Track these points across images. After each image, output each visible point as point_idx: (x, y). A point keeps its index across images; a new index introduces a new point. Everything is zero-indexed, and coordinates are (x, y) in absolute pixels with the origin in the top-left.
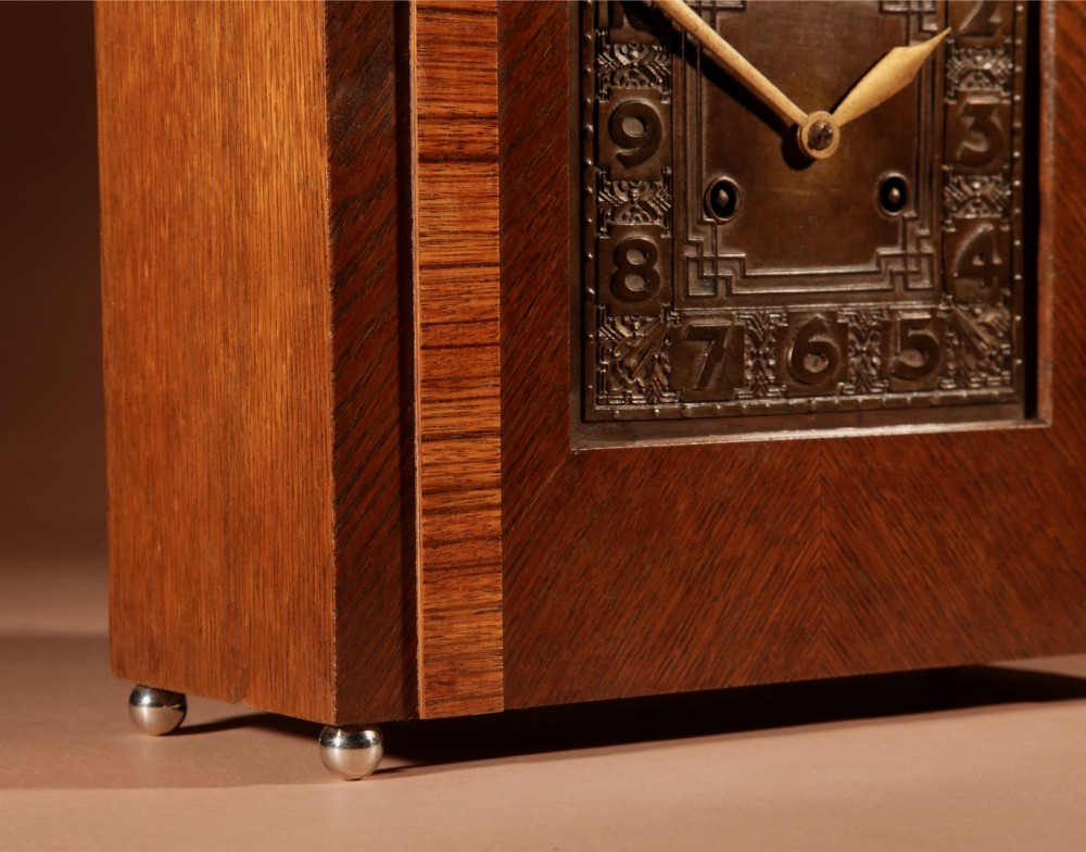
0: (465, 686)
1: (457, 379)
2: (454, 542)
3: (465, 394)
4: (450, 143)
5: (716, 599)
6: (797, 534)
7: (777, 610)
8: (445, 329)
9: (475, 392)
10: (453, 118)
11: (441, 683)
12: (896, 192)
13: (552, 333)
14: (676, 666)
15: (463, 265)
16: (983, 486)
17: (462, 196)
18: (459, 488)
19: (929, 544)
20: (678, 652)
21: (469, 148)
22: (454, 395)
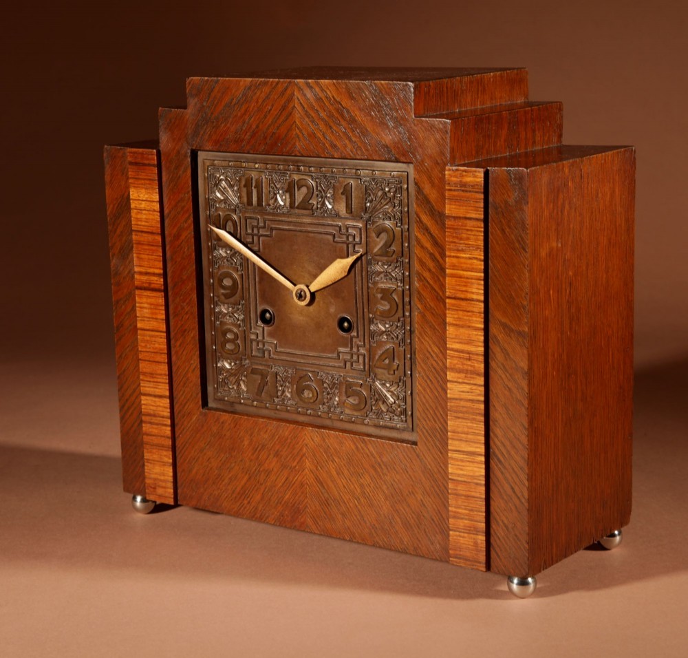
0: (160, 491)
1: (152, 374)
2: (154, 436)
3: (155, 380)
4: (146, 283)
5: (261, 484)
6: (296, 466)
7: (287, 496)
8: (147, 354)
9: (159, 380)
10: (147, 274)
11: (151, 487)
12: (346, 324)
13: (192, 362)
14: (245, 508)
15: (152, 331)
16: (383, 467)
17: (151, 304)
18: (154, 416)
19: (356, 486)
20: (246, 502)
21: (153, 286)
22: (152, 380)
